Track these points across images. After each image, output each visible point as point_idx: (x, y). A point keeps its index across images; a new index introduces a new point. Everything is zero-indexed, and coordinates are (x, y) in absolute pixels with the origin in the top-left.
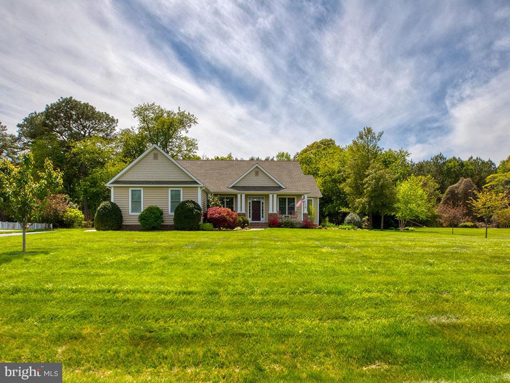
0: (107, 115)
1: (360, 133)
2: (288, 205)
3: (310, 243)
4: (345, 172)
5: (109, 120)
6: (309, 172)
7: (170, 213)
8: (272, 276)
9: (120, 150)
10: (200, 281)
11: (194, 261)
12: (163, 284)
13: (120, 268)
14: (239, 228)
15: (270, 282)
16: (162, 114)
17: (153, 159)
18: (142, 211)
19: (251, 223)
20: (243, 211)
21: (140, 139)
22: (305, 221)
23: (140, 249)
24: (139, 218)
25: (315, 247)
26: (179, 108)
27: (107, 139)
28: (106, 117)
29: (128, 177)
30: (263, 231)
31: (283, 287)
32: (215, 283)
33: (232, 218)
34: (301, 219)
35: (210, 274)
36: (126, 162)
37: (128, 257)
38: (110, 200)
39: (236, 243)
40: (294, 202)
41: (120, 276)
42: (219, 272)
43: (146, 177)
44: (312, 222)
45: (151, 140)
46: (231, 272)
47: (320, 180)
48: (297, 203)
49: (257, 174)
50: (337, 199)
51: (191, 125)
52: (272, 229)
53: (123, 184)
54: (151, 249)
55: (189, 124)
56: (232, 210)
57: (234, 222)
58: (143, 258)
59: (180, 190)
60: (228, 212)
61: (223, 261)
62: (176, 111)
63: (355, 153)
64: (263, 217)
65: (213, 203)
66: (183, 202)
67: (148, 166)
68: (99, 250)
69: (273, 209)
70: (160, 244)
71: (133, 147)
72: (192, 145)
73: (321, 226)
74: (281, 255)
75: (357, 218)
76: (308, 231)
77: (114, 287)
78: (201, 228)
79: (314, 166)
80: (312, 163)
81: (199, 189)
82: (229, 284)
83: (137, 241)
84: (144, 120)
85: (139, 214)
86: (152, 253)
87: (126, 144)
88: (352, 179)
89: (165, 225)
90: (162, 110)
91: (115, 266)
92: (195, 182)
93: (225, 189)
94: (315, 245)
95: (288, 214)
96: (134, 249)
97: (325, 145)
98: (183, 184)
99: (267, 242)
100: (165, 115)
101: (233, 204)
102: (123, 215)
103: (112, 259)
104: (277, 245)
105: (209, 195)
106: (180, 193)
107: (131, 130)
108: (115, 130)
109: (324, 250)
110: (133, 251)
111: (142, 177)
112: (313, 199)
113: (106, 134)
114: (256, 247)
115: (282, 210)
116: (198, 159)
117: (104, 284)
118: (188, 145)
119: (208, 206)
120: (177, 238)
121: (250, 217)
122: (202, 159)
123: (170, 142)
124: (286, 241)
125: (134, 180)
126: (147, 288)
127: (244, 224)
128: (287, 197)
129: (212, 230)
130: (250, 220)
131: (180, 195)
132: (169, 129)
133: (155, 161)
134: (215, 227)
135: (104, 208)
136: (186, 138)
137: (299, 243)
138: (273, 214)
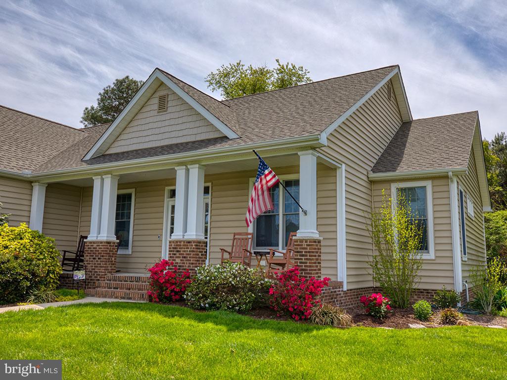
69: (185, 224)
128: (281, 178)
138: (182, 243)
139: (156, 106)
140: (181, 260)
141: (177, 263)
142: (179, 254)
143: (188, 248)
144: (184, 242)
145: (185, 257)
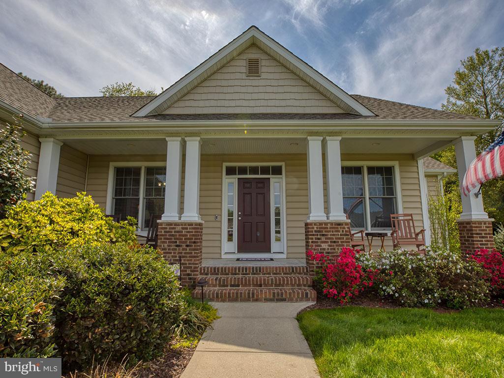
20: (191, 216)
64: (279, 239)
121: (230, 238)
128: (364, 164)
138: (329, 226)
139: (244, 70)
140: (330, 246)
141: (324, 249)
142: (326, 239)
143: (339, 231)
144: (332, 224)
145: (335, 242)
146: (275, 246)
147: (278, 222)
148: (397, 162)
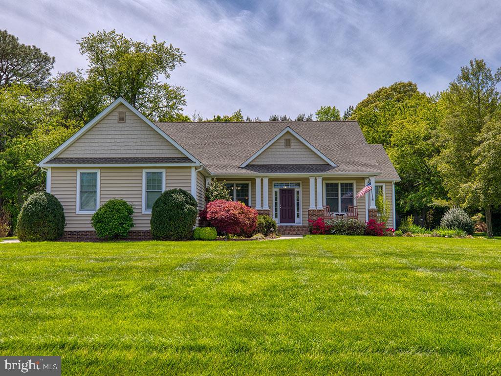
0: (37, 50)
1: (463, 70)
2: (342, 195)
3: (392, 261)
4: (438, 137)
5: (40, 59)
6: (374, 138)
7: (144, 212)
8: (337, 320)
9: (57, 108)
10: (216, 327)
11: (199, 292)
12: (152, 332)
13: (76, 305)
14: (260, 235)
15: (336, 330)
16: (127, 48)
17: (116, 121)
18: (98, 207)
19: (279, 227)
20: (266, 207)
21: (91, 89)
22: (372, 222)
23: (103, 272)
24: (92, 219)
25: (401, 268)
26: (155, 37)
27: (37, 89)
28: (36, 54)
29: (75, 152)
30: (302, 240)
31: (358, 339)
32: (241, 330)
33: (248, 219)
34: (364, 219)
35: (230, 315)
36: (67, 127)
37: (87, 287)
38: (44, 190)
39: (263, 261)
40: (352, 190)
41: (79, 319)
42: (246, 312)
43: (105, 152)
44: (383, 224)
45: (110, 92)
46: (265, 311)
47: (393, 152)
48: (357, 192)
49: (288, 144)
50: (425, 185)
51: (174, 66)
52: (315, 236)
53: (66, 162)
54: (123, 272)
55: (171, 64)
56: (247, 204)
57: (251, 226)
58: (112, 288)
59: (161, 173)
60: (242, 208)
61: (249, 292)
62: (150, 43)
63: (455, 105)
64: (298, 216)
65: (215, 193)
66: (166, 192)
67: (109, 133)
68: (35, 275)
69: (316, 203)
70: (135, 264)
71: (80, 103)
72: (176, 98)
73: (400, 232)
74: (345, 282)
75: (464, 217)
76: (380, 239)
77: (71, 339)
78: (196, 236)
79: (382, 129)
80: (379, 124)
81: (193, 170)
82: (265, 332)
83: (96, 260)
84: (98, 58)
85: (93, 213)
86: (125, 279)
87: (69, 99)
88: (452, 148)
89: (135, 232)
90: (127, 42)
91: (68, 301)
92: (186, 159)
93: (234, 169)
94: (401, 265)
95: (342, 211)
96: (94, 273)
97: (400, 93)
98: (166, 162)
99: (316, 259)
100: (132, 49)
101: (247, 195)
102: (65, 215)
103: (61, 291)
104: (333, 264)
105: (209, 181)
106: (161, 177)
107: (77, 74)
108: (49, 74)
109: (420, 274)
110: (93, 277)
111: (99, 152)
112: (384, 185)
113: (35, 82)
114: (298, 268)
115: (331, 204)
116: (186, 120)
117: (53, 332)
118: (169, 99)
119: (207, 199)
120: (160, 252)
121: (276, 217)
122: (192, 119)
123: (140, 93)
124: (348, 257)
125: (85, 156)
126: (127, 339)
127: (268, 229)
128: (339, 182)
129: (216, 240)
130: (277, 221)
131: (161, 181)
132: (138, 72)
133: (121, 125)
134: (219, 234)
135: (35, 203)
136: (165, 87)
137: (372, 262)
138: (316, 211)
139: (283, 144)
142: (315, 215)
143: (320, 213)
146: (297, 220)
147: (298, 209)
148: (355, 181)
